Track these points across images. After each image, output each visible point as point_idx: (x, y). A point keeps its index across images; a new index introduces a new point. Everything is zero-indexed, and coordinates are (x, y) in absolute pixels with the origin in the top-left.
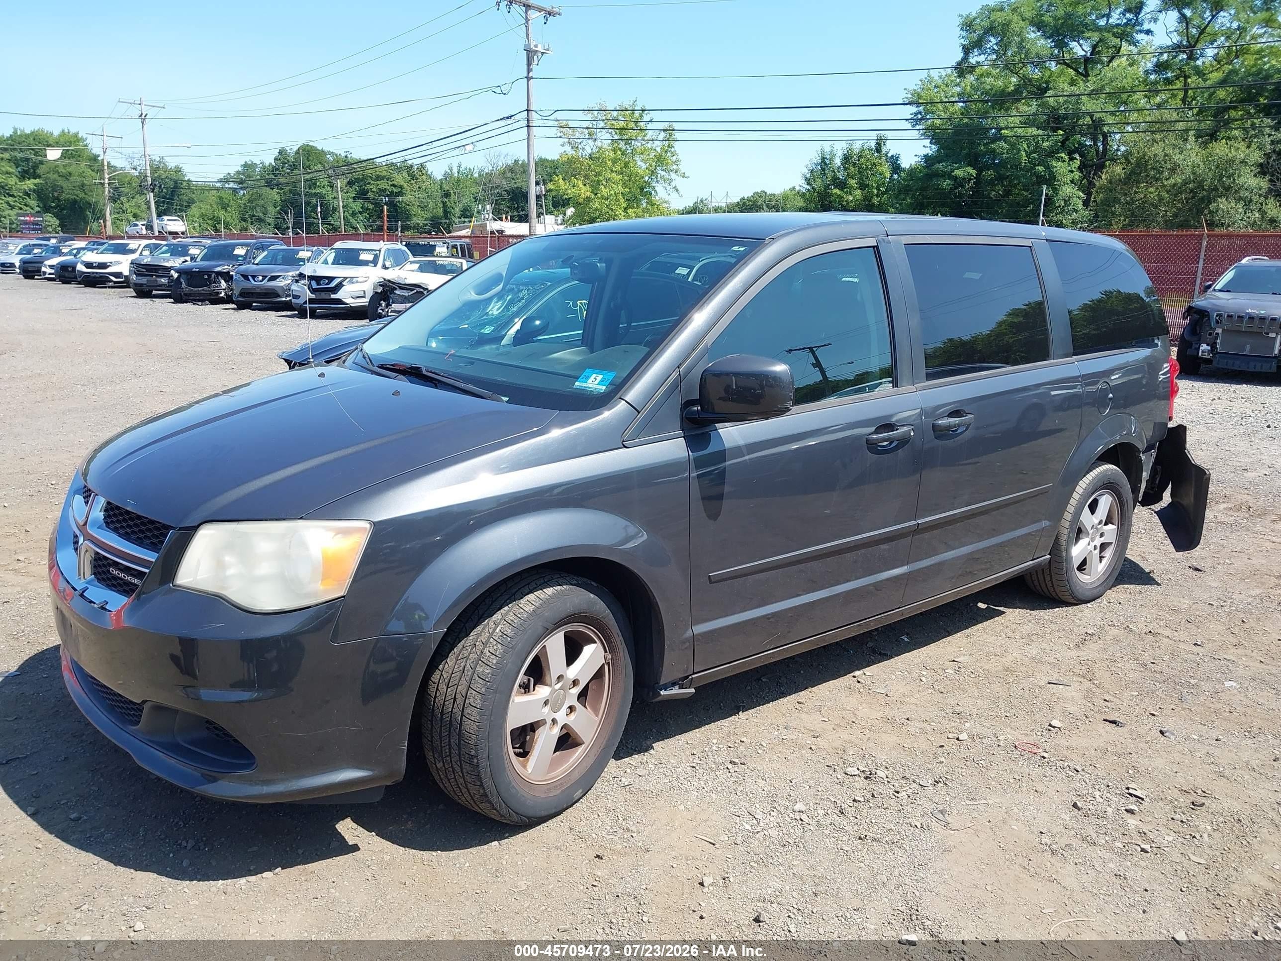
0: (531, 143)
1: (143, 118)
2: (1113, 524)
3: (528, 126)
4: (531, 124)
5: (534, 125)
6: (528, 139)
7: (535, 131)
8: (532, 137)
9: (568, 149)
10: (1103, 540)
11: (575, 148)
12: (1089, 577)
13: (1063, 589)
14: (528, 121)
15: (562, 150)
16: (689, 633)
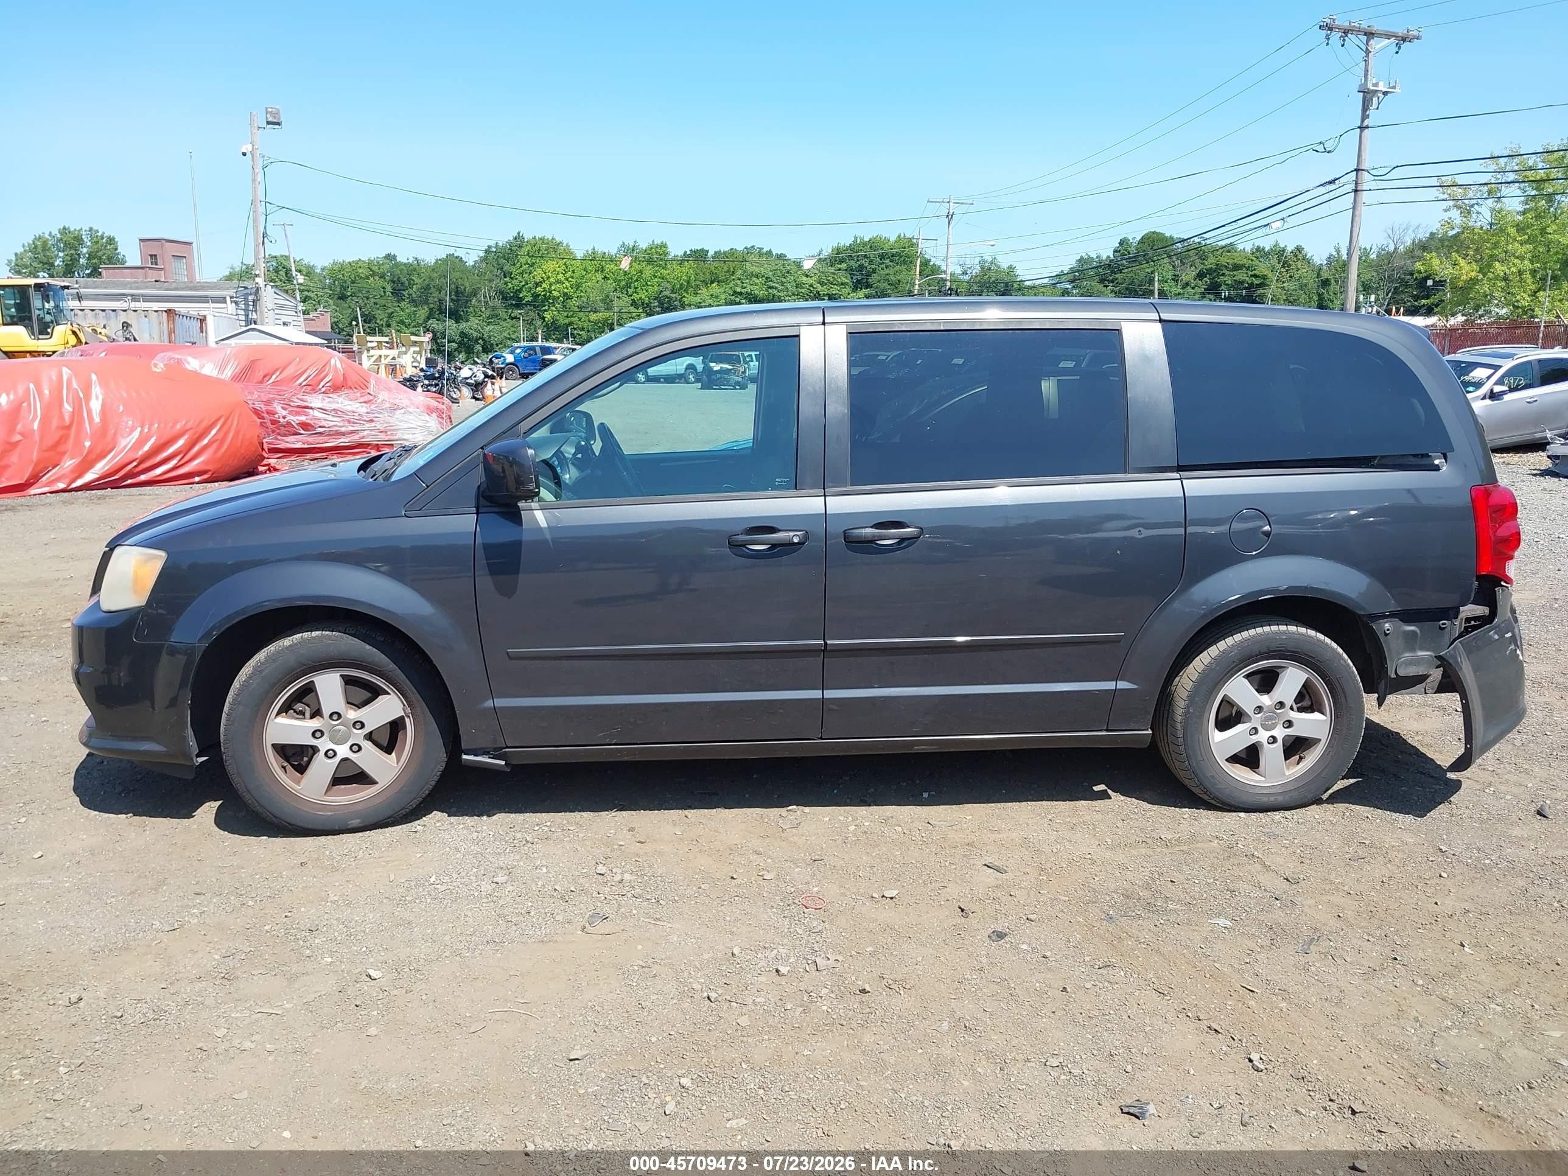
0: (1357, 213)
1: (949, 217)
2: (1322, 713)
3: (1356, 191)
4: (1359, 189)
5: (1365, 188)
6: (1354, 208)
7: (1364, 197)
8: (1359, 205)
9: (1455, 214)
10: (1289, 731)
11: (1467, 212)
12: (1263, 779)
13: (1193, 784)
14: (1356, 184)
15: (1446, 216)
16: (489, 703)
